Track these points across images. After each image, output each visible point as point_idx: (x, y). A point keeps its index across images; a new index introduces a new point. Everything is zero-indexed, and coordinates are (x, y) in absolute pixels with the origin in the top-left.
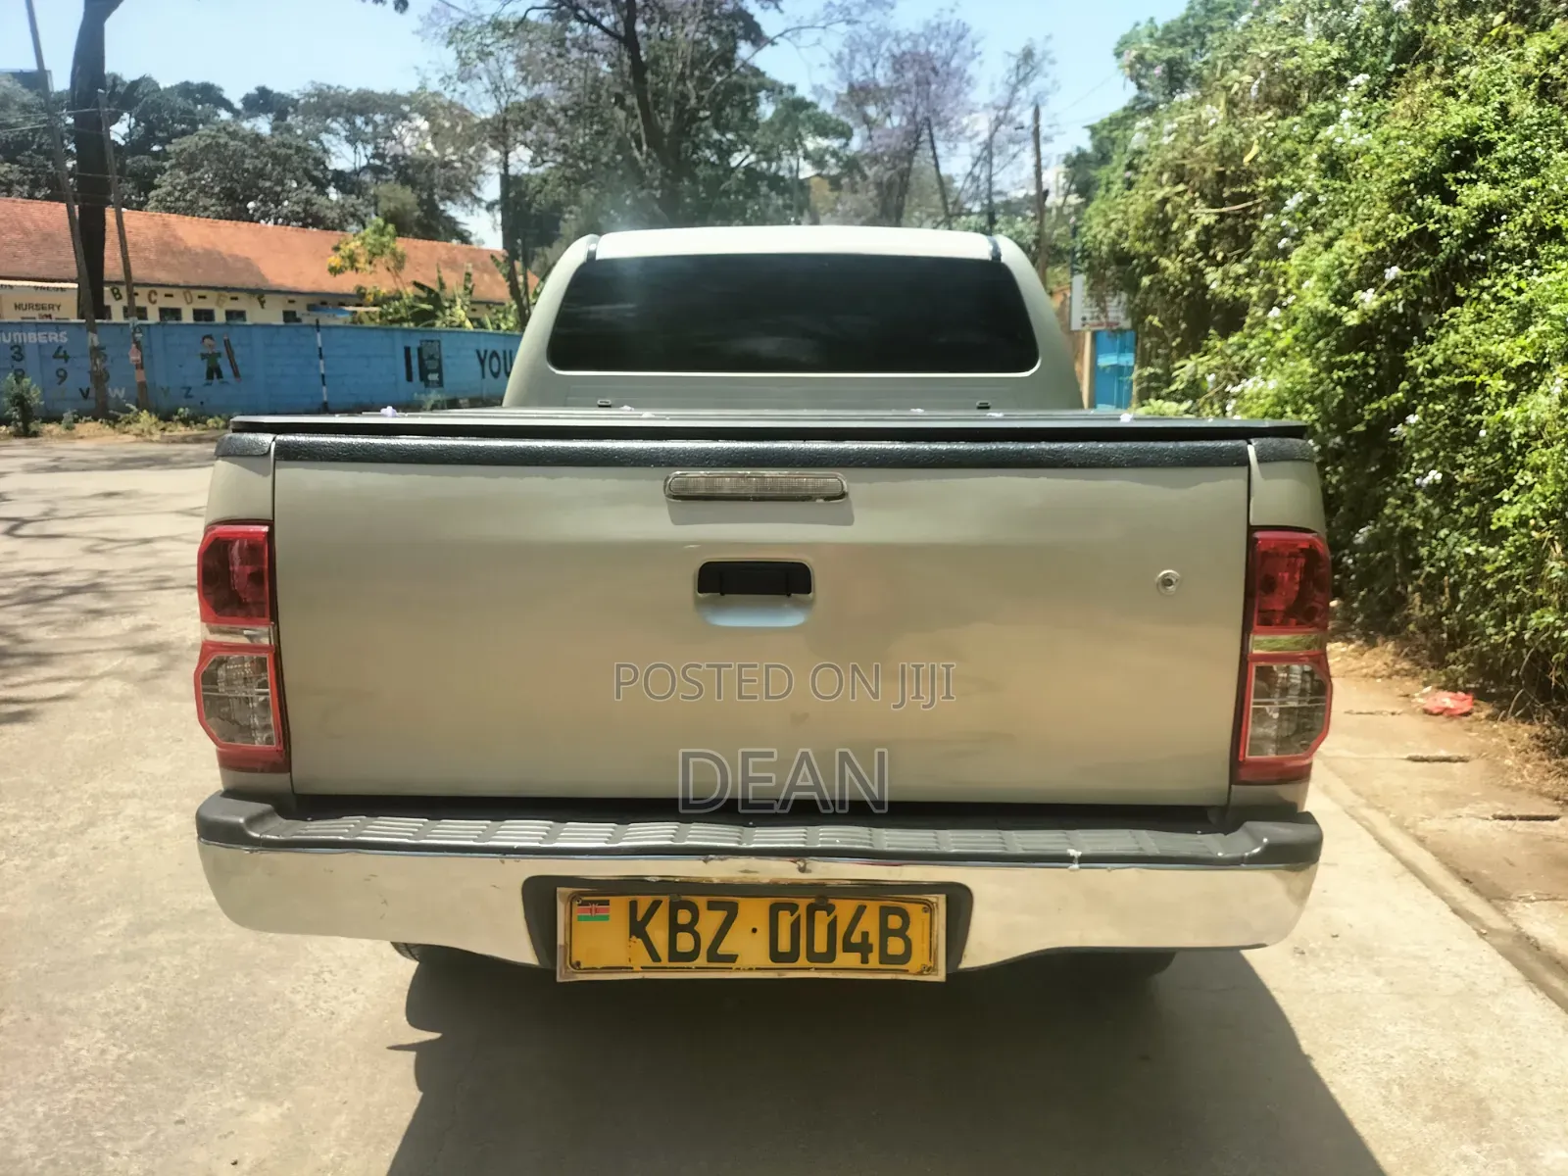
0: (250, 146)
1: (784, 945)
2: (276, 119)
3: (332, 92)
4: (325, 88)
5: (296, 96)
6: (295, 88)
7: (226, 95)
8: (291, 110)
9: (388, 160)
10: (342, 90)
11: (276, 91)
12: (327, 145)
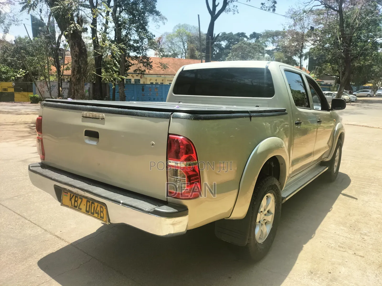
0: (248, 46)
1: (88, 209)
2: (256, 39)
3: (270, 32)
4: (268, 31)
5: (261, 33)
6: (261, 32)
7: (246, 35)
8: (260, 37)
9: (281, 47)
10: (272, 31)
11: (257, 33)
12: (267, 44)
